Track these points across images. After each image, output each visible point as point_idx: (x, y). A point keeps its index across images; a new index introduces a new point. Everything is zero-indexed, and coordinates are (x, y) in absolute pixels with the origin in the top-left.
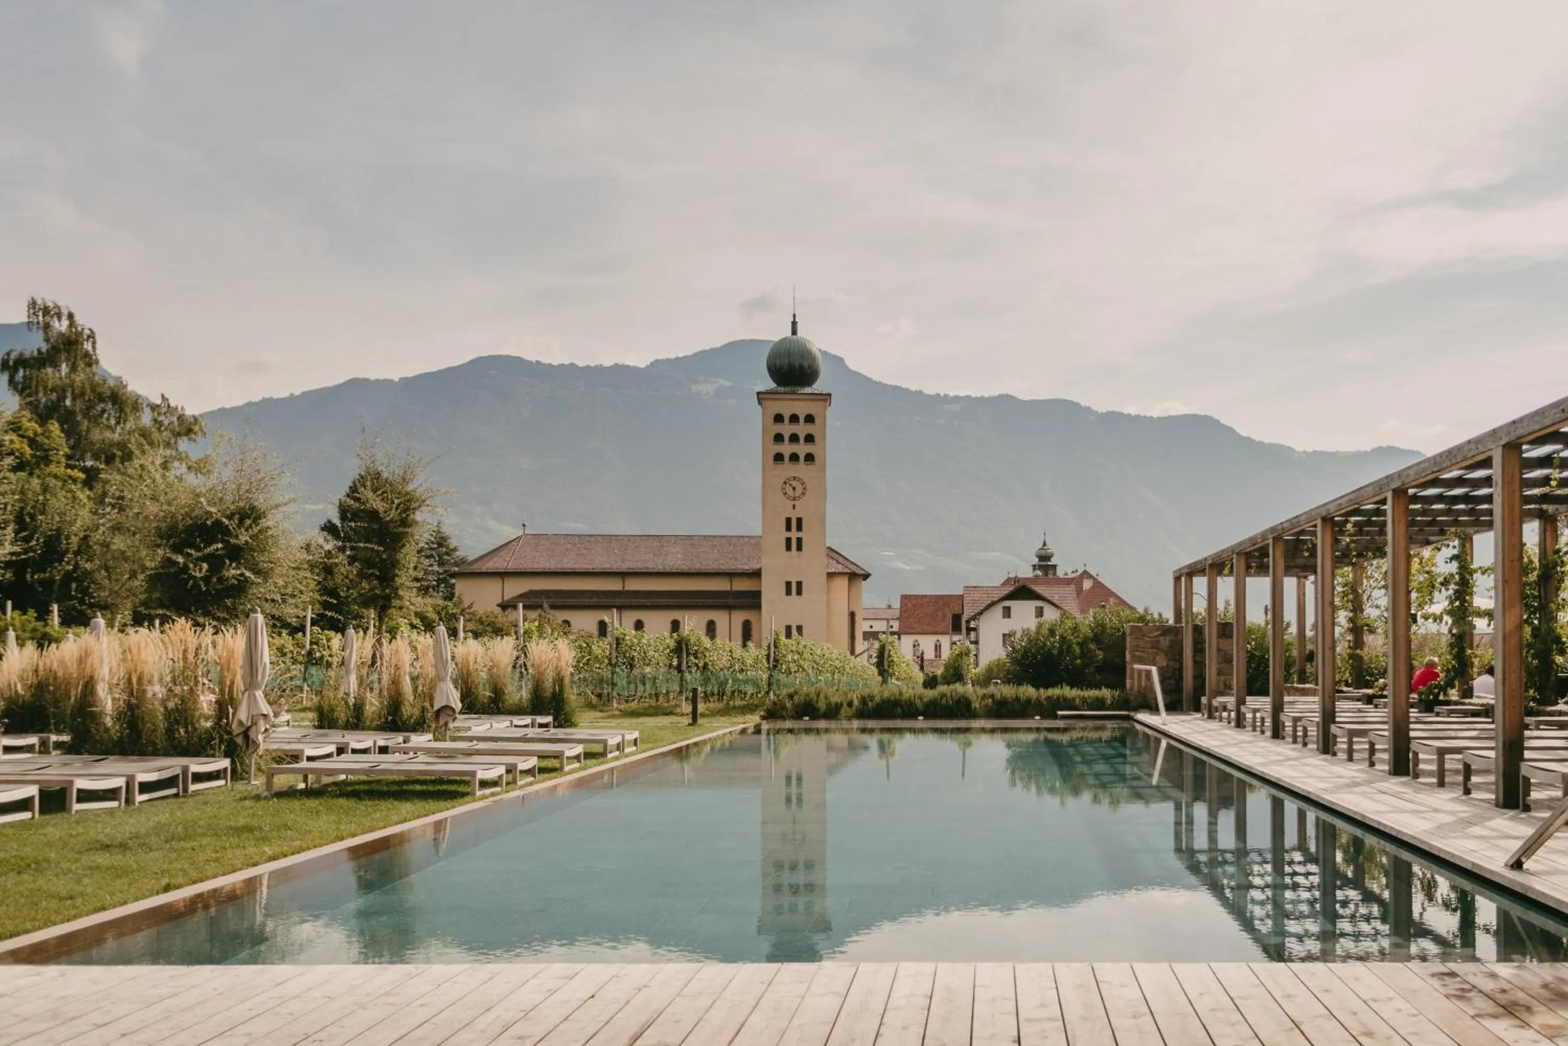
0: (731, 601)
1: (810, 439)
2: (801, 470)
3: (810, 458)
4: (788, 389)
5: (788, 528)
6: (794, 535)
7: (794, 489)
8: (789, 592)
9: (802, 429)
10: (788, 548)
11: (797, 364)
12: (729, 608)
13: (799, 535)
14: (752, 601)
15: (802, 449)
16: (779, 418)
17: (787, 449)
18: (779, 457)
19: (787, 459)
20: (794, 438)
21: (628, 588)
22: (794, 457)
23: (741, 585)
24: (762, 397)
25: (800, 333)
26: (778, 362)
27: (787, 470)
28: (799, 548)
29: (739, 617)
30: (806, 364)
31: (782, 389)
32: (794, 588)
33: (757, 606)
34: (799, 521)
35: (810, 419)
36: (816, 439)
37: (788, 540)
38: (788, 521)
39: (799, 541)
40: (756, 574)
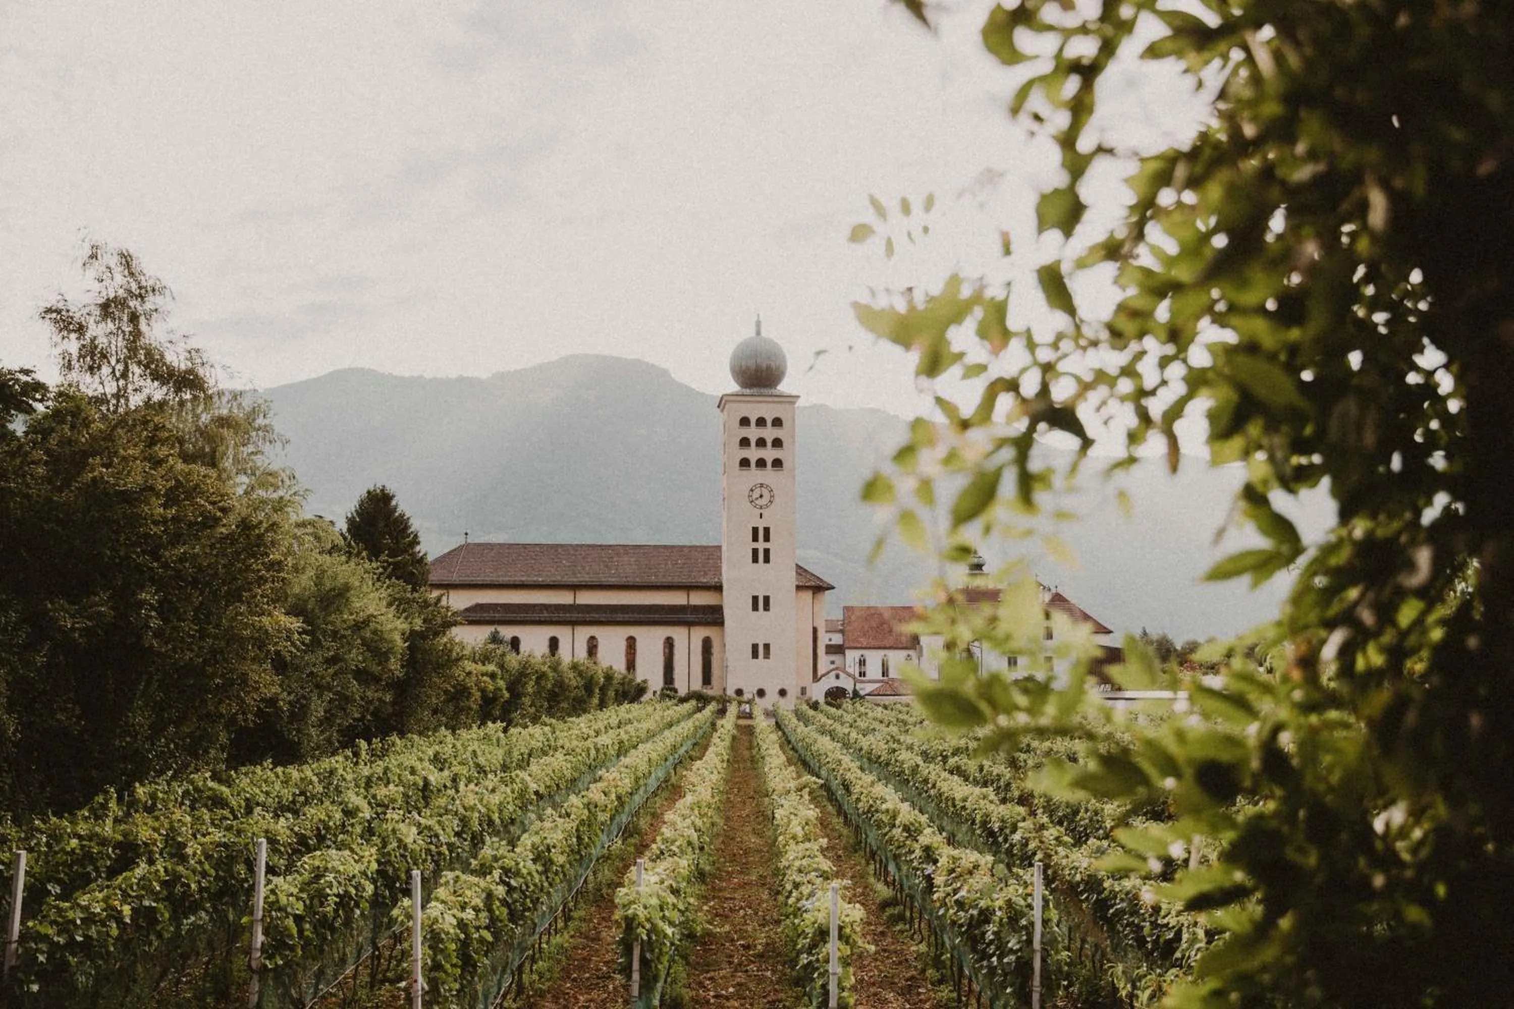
0: (690, 617)
1: (777, 443)
2: (768, 475)
3: (777, 463)
4: (755, 391)
5: (755, 539)
6: (761, 545)
7: (761, 496)
8: (755, 608)
9: (769, 433)
10: (755, 560)
11: (764, 365)
12: (689, 624)
13: (767, 545)
14: (713, 617)
15: (769, 454)
16: (745, 422)
17: (753, 454)
18: (745, 463)
19: (753, 464)
20: (761, 443)
21: (579, 602)
22: (761, 463)
23: (699, 599)
24: (723, 402)
25: (764, 334)
26: (744, 363)
27: (755, 476)
28: (767, 560)
29: (699, 634)
30: (773, 365)
31: (747, 391)
32: (760, 603)
33: (719, 623)
34: (767, 530)
35: (777, 422)
36: (785, 444)
37: (756, 552)
38: (755, 530)
39: (767, 552)
40: (718, 588)
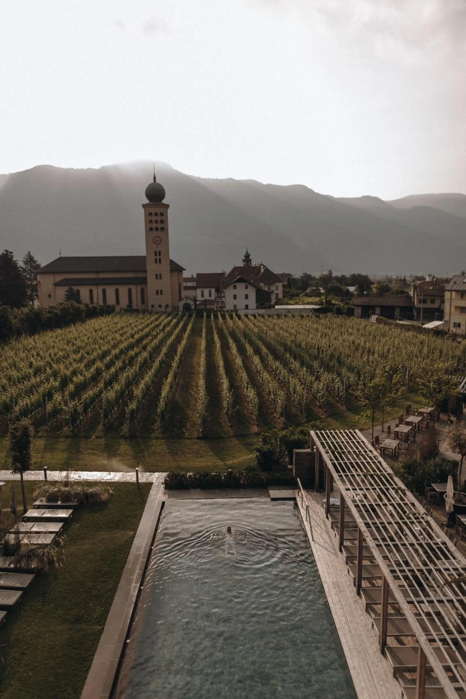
0: (137, 281)
1: (162, 222)
2: (159, 233)
3: (162, 229)
4: (154, 203)
5: (156, 255)
6: (158, 257)
7: (157, 240)
8: (157, 278)
9: (159, 218)
10: (156, 262)
11: (157, 192)
12: (136, 284)
13: (160, 257)
14: (143, 281)
15: (159, 225)
16: (150, 214)
17: (154, 226)
18: (151, 229)
19: (154, 229)
20: (156, 222)
21: (99, 277)
22: (157, 229)
23: (140, 275)
24: (144, 206)
25: (157, 182)
26: (149, 192)
27: (155, 233)
28: (160, 262)
29: (140, 287)
31: (151, 203)
32: (159, 277)
33: (146, 283)
34: (160, 252)
35: (162, 214)
36: (165, 221)
37: (156, 259)
38: (156, 252)
39: (160, 259)
40: (145, 271)
